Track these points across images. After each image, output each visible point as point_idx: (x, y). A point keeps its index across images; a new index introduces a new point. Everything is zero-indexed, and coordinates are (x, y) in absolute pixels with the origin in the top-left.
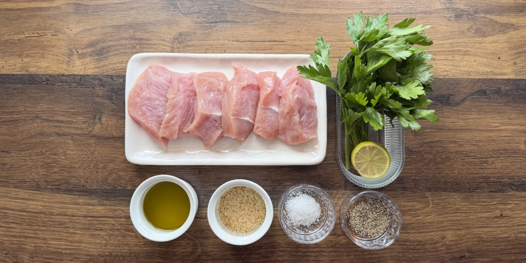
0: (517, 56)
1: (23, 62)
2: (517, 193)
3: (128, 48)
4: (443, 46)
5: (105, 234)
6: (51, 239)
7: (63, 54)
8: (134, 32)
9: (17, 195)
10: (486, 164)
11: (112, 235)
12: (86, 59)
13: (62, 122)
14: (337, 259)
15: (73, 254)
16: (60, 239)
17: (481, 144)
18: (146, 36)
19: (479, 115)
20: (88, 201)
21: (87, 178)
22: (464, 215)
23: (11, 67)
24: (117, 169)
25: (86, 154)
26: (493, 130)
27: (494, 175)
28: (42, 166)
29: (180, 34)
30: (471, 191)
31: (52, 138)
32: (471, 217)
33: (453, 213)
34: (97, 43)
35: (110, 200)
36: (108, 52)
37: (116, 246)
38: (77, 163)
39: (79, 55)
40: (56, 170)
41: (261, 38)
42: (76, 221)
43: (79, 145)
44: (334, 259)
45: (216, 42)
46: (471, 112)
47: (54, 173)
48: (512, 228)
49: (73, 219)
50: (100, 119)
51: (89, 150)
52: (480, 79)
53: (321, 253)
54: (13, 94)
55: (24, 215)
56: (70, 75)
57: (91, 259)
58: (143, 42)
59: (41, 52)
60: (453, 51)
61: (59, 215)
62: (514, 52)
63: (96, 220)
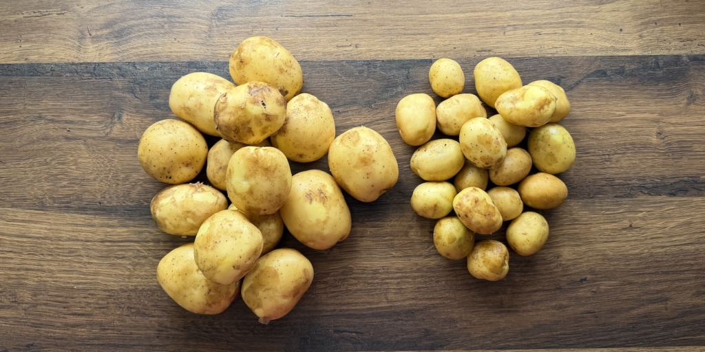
0: (643, 27)
1: (21, 49)
2: (650, 198)
3: (154, 28)
4: (550, 16)
5: (128, 262)
6: (60, 271)
7: (72, 38)
8: (162, 7)
9: (16, 216)
10: (609, 163)
11: (137, 264)
12: (102, 43)
13: (72, 122)
14: (424, 286)
15: (88, 290)
16: (71, 271)
17: (601, 137)
18: (176, 12)
19: (597, 101)
20: (106, 222)
21: (105, 193)
22: (583, 227)
23: (7, 56)
24: (142, 180)
25: (103, 163)
26: (616, 120)
27: (620, 176)
28: (46, 178)
29: (220, 9)
30: (591, 196)
31: (58, 143)
32: (592, 229)
33: (569, 225)
34: (116, 23)
35: (134, 220)
36: (129, 34)
37: (142, 278)
38: (91, 173)
39: (93, 37)
40: (65, 183)
41: (322, 12)
42: (91, 247)
43: (94, 151)
44: (421, 286)
45: (265, 19)
46: (588, 97)
47: (61, 187)
48: (646, 242)
49: (87, 245)
50: (120, 118)
51: (107, 157)
52: (598, 56)
53: (404, 280)
54: (9, 89)
55: (24, 242)
56: (81, 64)
57: (110, 296)
58: (173, 20)
59: (44, 35)
60: (563, 23)
61: (69, 240)
62: (640, 22)
63: (116, 246)
